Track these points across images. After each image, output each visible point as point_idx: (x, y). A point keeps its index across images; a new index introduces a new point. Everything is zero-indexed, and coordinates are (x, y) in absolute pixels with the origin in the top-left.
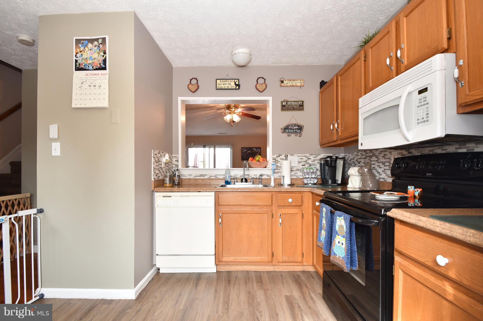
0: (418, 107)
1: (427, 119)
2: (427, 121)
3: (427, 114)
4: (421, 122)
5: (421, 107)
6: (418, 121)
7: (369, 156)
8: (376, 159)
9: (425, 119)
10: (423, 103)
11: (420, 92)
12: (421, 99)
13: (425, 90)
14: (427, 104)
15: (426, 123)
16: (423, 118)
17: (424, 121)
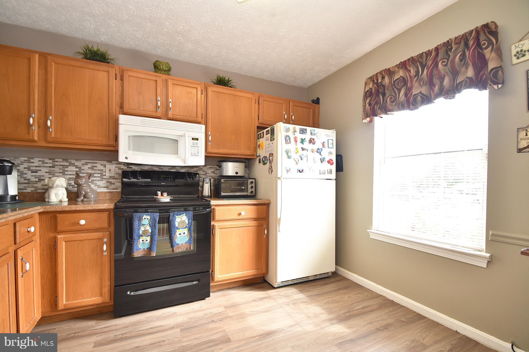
0: (192, 146)
1: (198, 155)
2: (198, 156)
3: (198, 152)
4: (194, 155)
5: (194, 147)
6: (192, 154)
7: (60, 165)
8: (77, 169)
9: (196, 154)
10: (195, 146)
11: (193, 139)
12: (194, 143)
13: (197, 139)
14: (198, 147)
15: (197, 156)
16: (195, 154)
17: (196, 156)
